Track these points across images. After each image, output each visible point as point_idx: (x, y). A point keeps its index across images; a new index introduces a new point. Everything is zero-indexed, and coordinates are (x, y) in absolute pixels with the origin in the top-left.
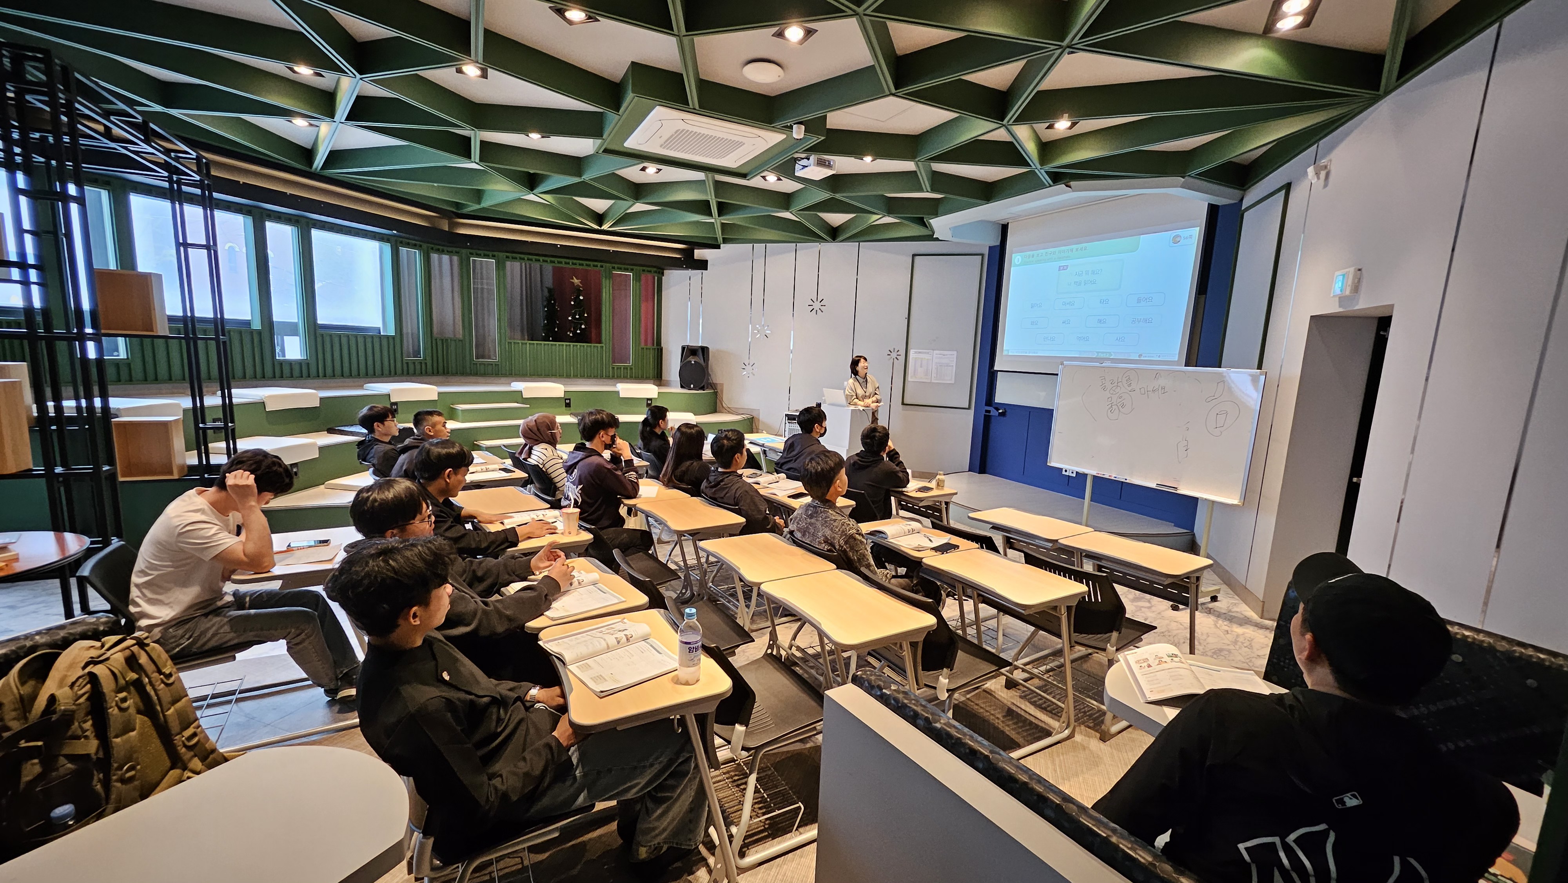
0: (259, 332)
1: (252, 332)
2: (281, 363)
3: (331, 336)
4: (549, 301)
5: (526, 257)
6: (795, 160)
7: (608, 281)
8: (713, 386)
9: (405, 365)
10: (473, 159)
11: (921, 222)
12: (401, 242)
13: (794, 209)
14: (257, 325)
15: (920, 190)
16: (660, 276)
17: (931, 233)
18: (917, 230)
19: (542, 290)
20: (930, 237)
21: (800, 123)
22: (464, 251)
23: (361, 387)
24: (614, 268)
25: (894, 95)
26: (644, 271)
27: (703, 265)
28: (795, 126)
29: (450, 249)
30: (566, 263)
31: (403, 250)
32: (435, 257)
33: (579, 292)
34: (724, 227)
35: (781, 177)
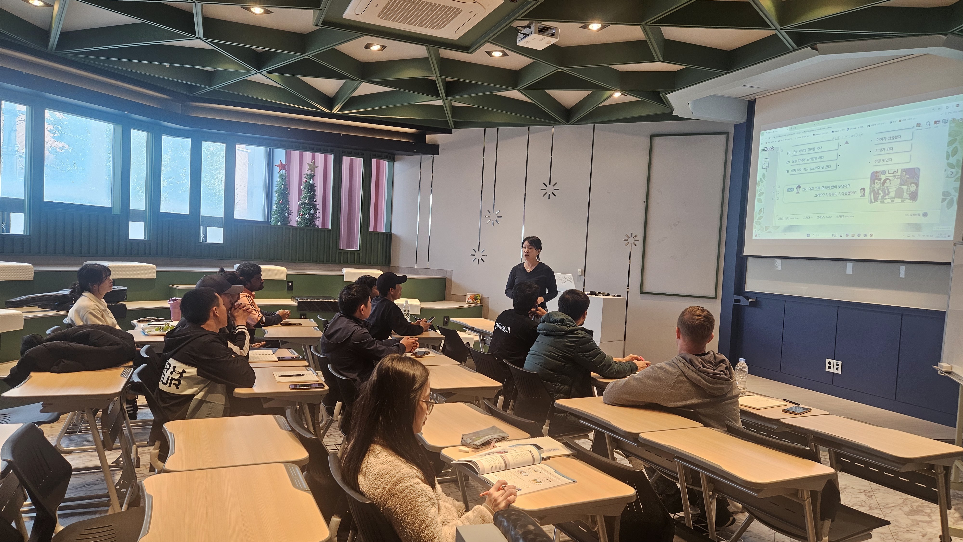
3: (56, 212)
5: (257, 140)
6: (516, 31)
9: (128, 245)
10: (197, 35)
11: (657, 97)
12: (134, 124)
13: (522, 86)
15: (651, 59)
16: (391, 161)
17: (670, 111)
18: (656, 109)
20: (669, 116)
24: (344, 152)
26: (374, 156)
29: (183, 131)
30: (296, 147)
32: (163, 138)
34: (454, 109)
35: (507, 52)
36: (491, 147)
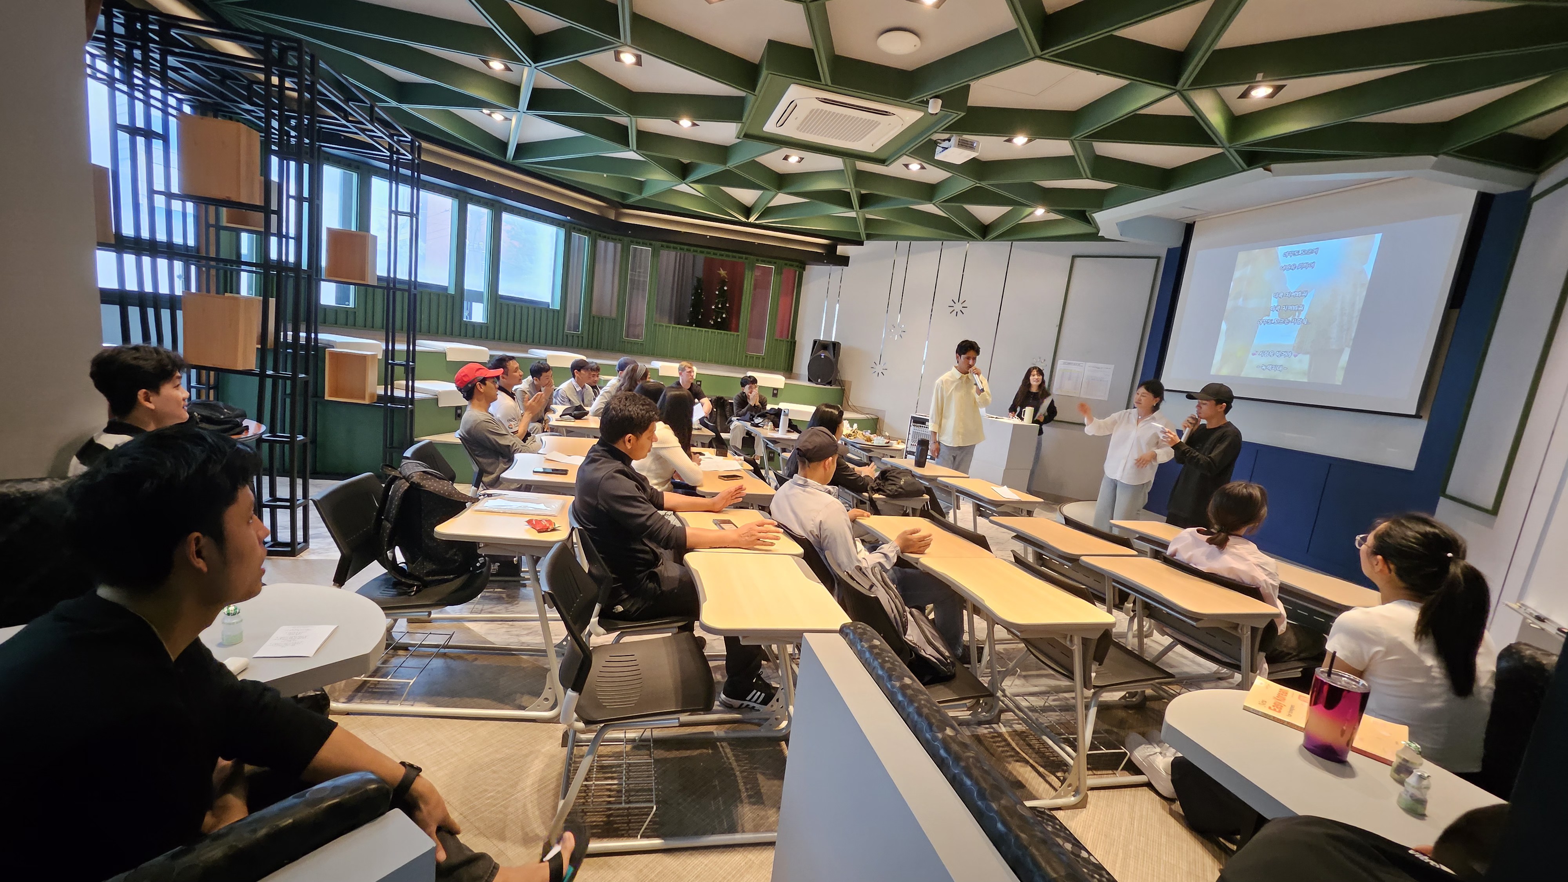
0: (453, 296)
1: (447, 296)
2: (466, 324)
3: (508, 305)
4: (696, 289)
5: (679, 246)
6: (935, 143)
7: (750, 273)
8: (841, 383)
9: (565, 337)
10: (631, 148)
11: (1083, 217)
12: (574, 228)
13: (938, 200)
14: (452, 291)
15: (1079, 176)
16: (801, 270)
17: (1094, 230)
18: (1080, 228)
19: (692, 279)
20: (1094, 237)
21: (937, 97)
22: (626, 239)
23: (526, 352)
24: (757, 260)
25: (1040, 58)
26: (786, 264)
27: (844, 261)
28: (931, 101)
29: (614, 236)
30: (714, 254)
31: (575, 235)
32: (601, 243)
33: (723, 282)
34: (868, 222)
35: (925, 165)
36: (901, 262)
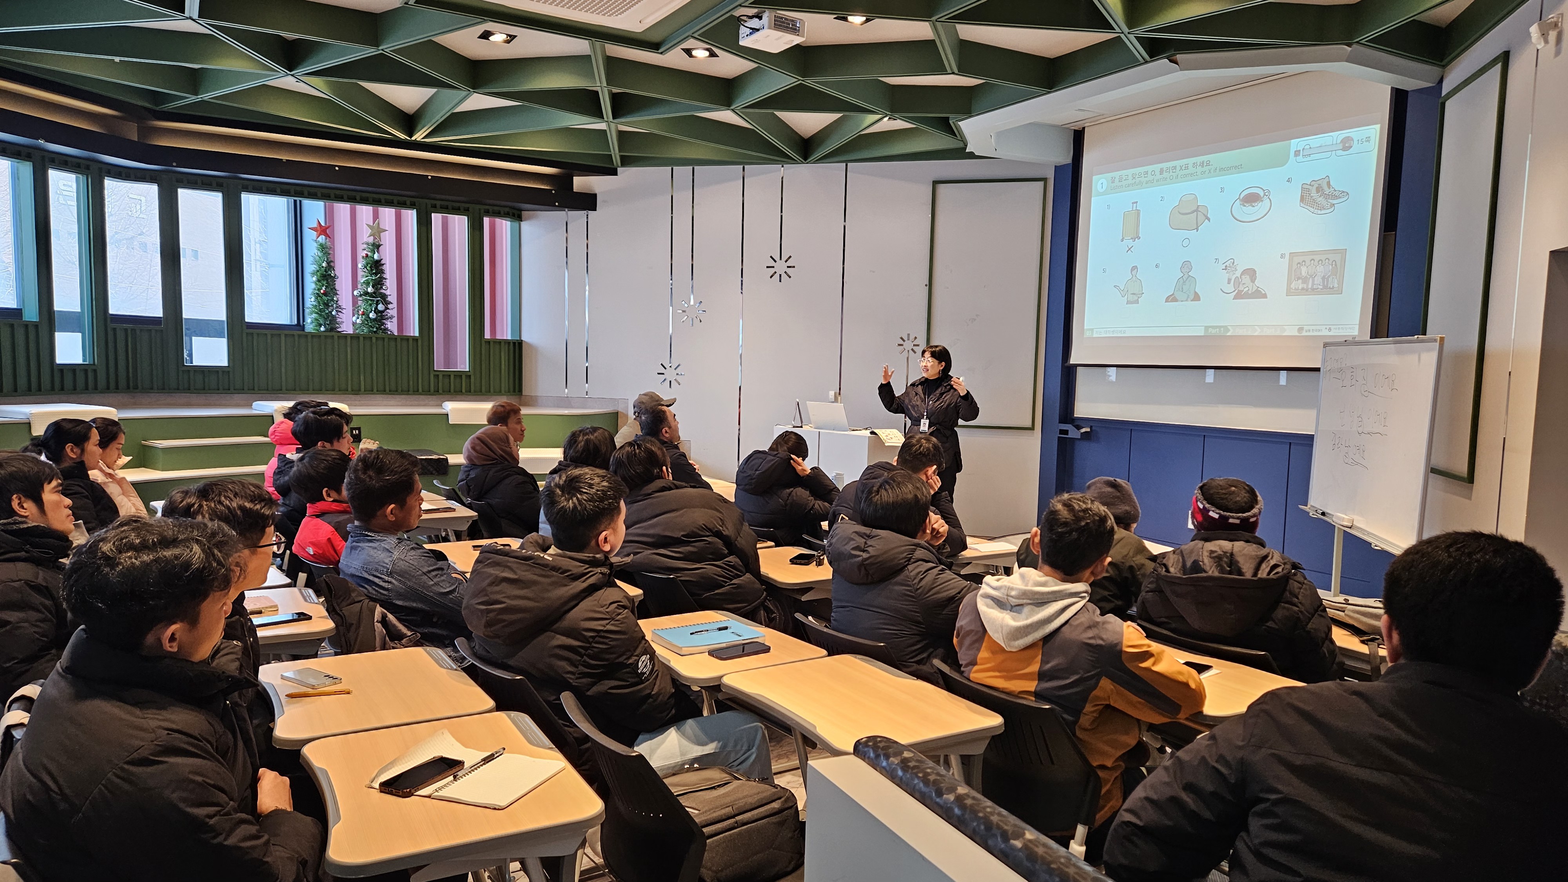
5: (278, 187)
6: (738, 21)
9: (56, 374)
10: (187, 13)
11: (946, 127)
12: (52, 161)
13: (738, 104)
15: (940, 69)
16: (518, 222)
17: (961, 145)
18: (940, 141)
20: (961, 153)
22: (167, 176)
24: (434, 207)
26: (487, 212)
27: (588, 202)
29: (143, 172)
30: (349, 198)
34: (625, 137)
35: (717, 51)
36: (683, 197)
